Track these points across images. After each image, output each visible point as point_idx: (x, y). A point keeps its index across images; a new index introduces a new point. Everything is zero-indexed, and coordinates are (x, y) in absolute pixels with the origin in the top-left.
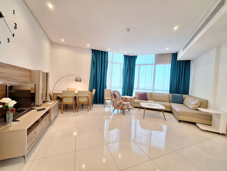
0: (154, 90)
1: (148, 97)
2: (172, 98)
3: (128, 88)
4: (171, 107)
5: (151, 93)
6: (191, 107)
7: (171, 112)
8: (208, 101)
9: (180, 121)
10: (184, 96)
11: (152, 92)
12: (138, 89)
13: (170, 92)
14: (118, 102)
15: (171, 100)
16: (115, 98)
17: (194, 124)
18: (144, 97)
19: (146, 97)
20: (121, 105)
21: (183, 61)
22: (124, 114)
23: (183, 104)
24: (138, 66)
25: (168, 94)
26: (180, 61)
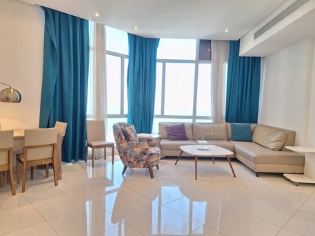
1: (189, 133)
2: (234, 131)
4: (234, 150)
5: (192, 124)
6: (272, 146)
7: (234, 159)
8: (295, 133)
9: (258, 174)
10: (253, 126)
12: (162, 116)
13: (226, 121)
14: (138, 150)
16: (128, 140)
17: (280, 175)
19: (185, 133)
20: (145, 157)
21: (249, 58)
22: (152, 177)
23: (251, 141)
24: (162, 63)
25: (224, 124)
26: (244, 57)
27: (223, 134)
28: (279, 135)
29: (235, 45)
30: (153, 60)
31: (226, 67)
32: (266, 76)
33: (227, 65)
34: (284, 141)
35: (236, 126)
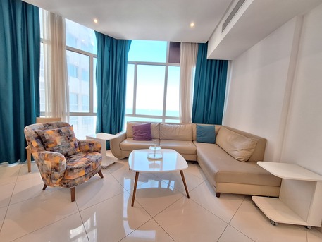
0: (164, 117)
1: (154, 133)
2: (198, 132)
3: (111, 115)
4: (196, 153)
5: (159, 124)
8: (266, 141)
9: (219, 194)
10: (217, 127)
11: (160, 121)
12: (134, 115)
13: (193, 122)
14: (49, 164)
15: (195, 138)
18: (145, 133)
19: (150, 133)
21: (216, 60)
22: (73, 200)
23: (215, 143)
24: (134, 65)
25: (190, 125)
26: (212, 60)
27: (188, 135)
28: (246, 143)
29: (203, 47)
30: (124, 62)
31: (193, 69)
32: (232, 79)
33: (195, 68)
34: (252, 150)
35: (201, 127)
